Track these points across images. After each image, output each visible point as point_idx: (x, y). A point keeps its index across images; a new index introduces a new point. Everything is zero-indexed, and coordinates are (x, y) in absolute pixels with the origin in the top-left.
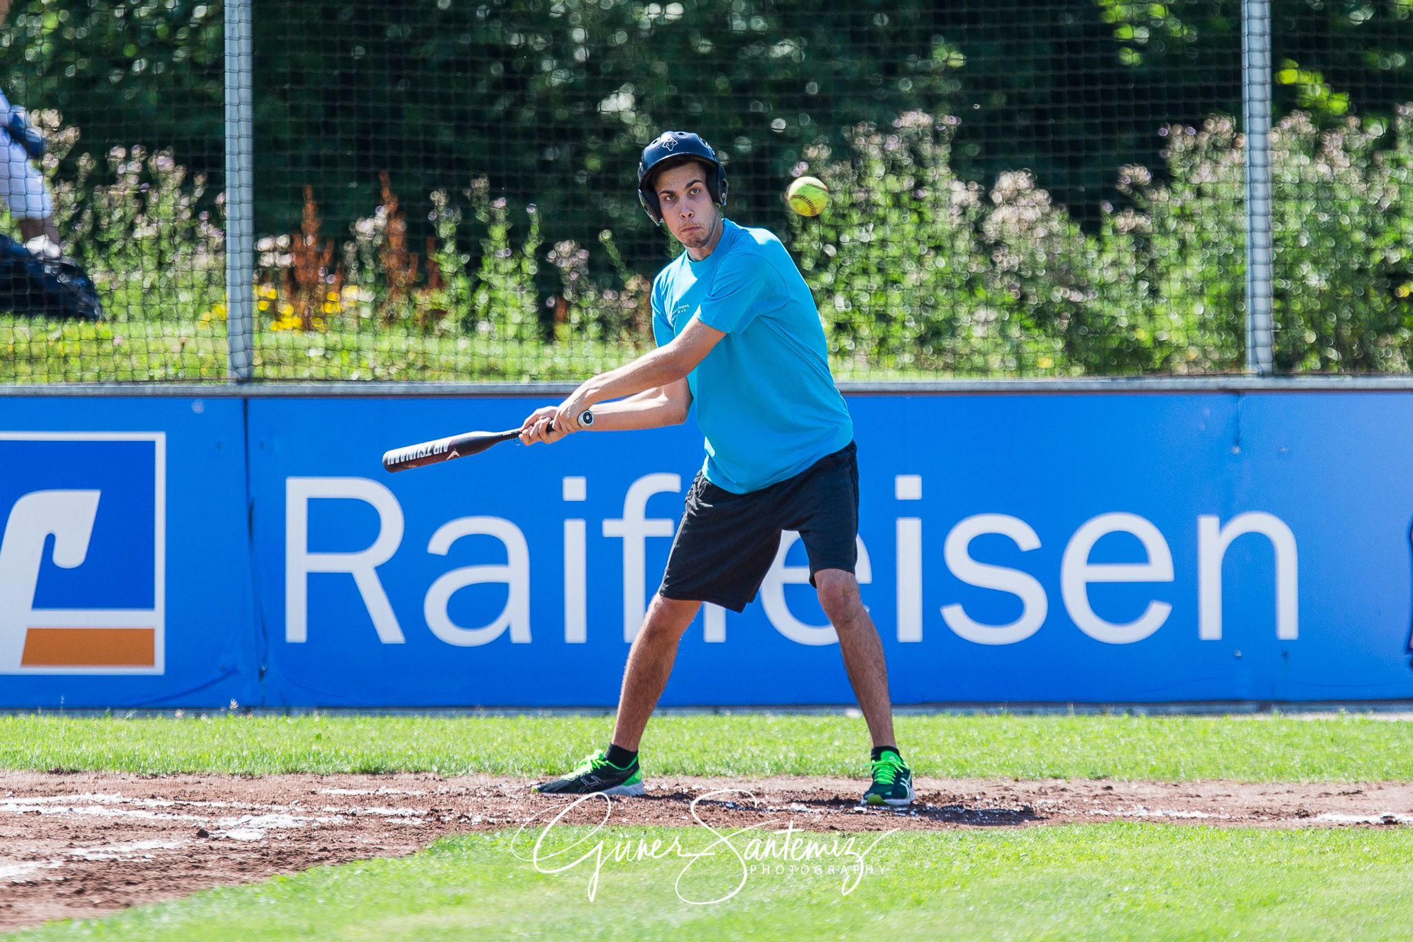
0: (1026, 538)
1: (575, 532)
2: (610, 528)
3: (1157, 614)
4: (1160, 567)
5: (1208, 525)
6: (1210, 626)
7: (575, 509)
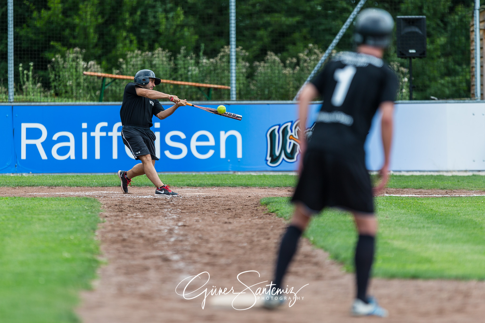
0: (183, 136)
1: (84, 135)
2: (92, 134)
3: (211, 153)
4: (212, 142)
5: (222, 133)
6: (223, 155)
7: (85, 130)
